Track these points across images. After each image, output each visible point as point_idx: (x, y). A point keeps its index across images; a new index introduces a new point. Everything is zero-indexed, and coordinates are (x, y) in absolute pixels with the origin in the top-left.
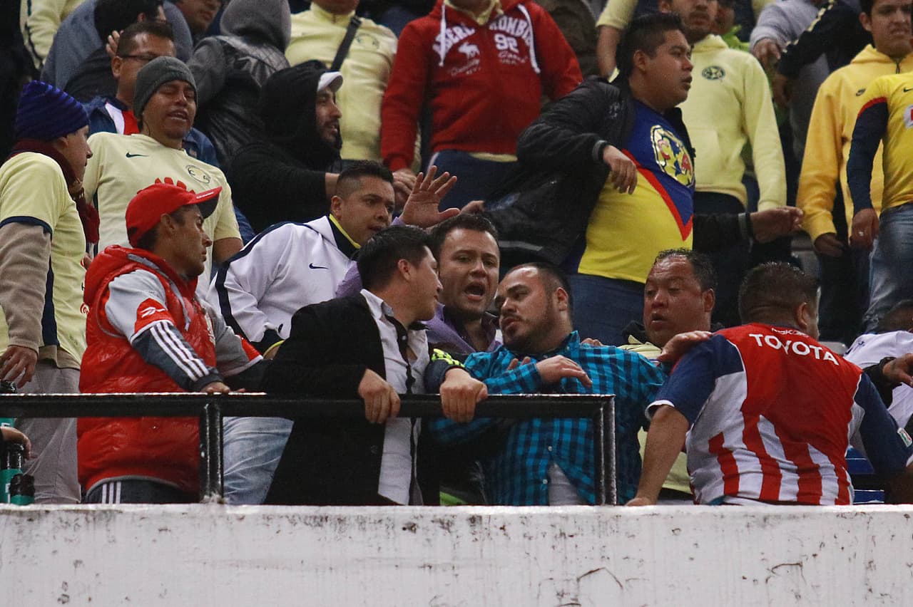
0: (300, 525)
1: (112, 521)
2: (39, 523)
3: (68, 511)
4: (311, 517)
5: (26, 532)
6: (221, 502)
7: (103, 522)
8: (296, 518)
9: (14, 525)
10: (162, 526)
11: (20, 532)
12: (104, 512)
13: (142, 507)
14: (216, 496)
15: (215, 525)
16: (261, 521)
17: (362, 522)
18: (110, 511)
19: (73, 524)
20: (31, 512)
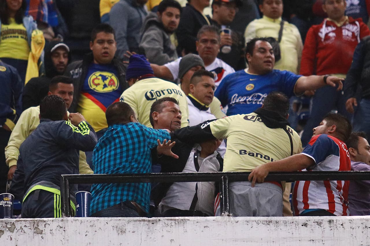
0: (261, 224)
1: (185, 223)
2: (156, 225)
3: (168, 220)
4: (265, 221)
5: (151, 228)
6: (229, 216)
7: (182, 224)
8: (259, 221)
9: (147, 225)
10: (206, 225)
11: (149, 228)
12: (182, 220)
13: (197, 218)
14: (227, 213)
15: (227, 225)
16: (245, 223)
17: (285, 223)
18: (185, 219)
19: (170, 225)
20: (153, 220)
